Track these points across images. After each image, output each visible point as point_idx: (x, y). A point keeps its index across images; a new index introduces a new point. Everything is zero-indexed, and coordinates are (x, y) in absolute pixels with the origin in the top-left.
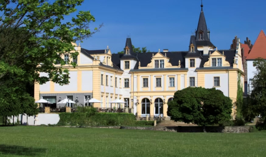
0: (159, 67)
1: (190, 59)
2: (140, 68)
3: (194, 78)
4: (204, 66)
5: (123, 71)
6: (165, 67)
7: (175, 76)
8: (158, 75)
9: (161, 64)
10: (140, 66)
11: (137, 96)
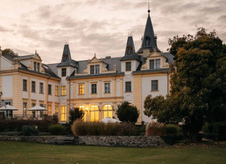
0: (95, 73)
1: (126, 63)
2: (76, 75)
3: (130, 83)
4: (141, 69)
5: (60, 78)
6: (100, 72)
7: (110, 81)
8: (94, 81)
9: (96, 70)
10: (76, 73)
11: (73, 104)
